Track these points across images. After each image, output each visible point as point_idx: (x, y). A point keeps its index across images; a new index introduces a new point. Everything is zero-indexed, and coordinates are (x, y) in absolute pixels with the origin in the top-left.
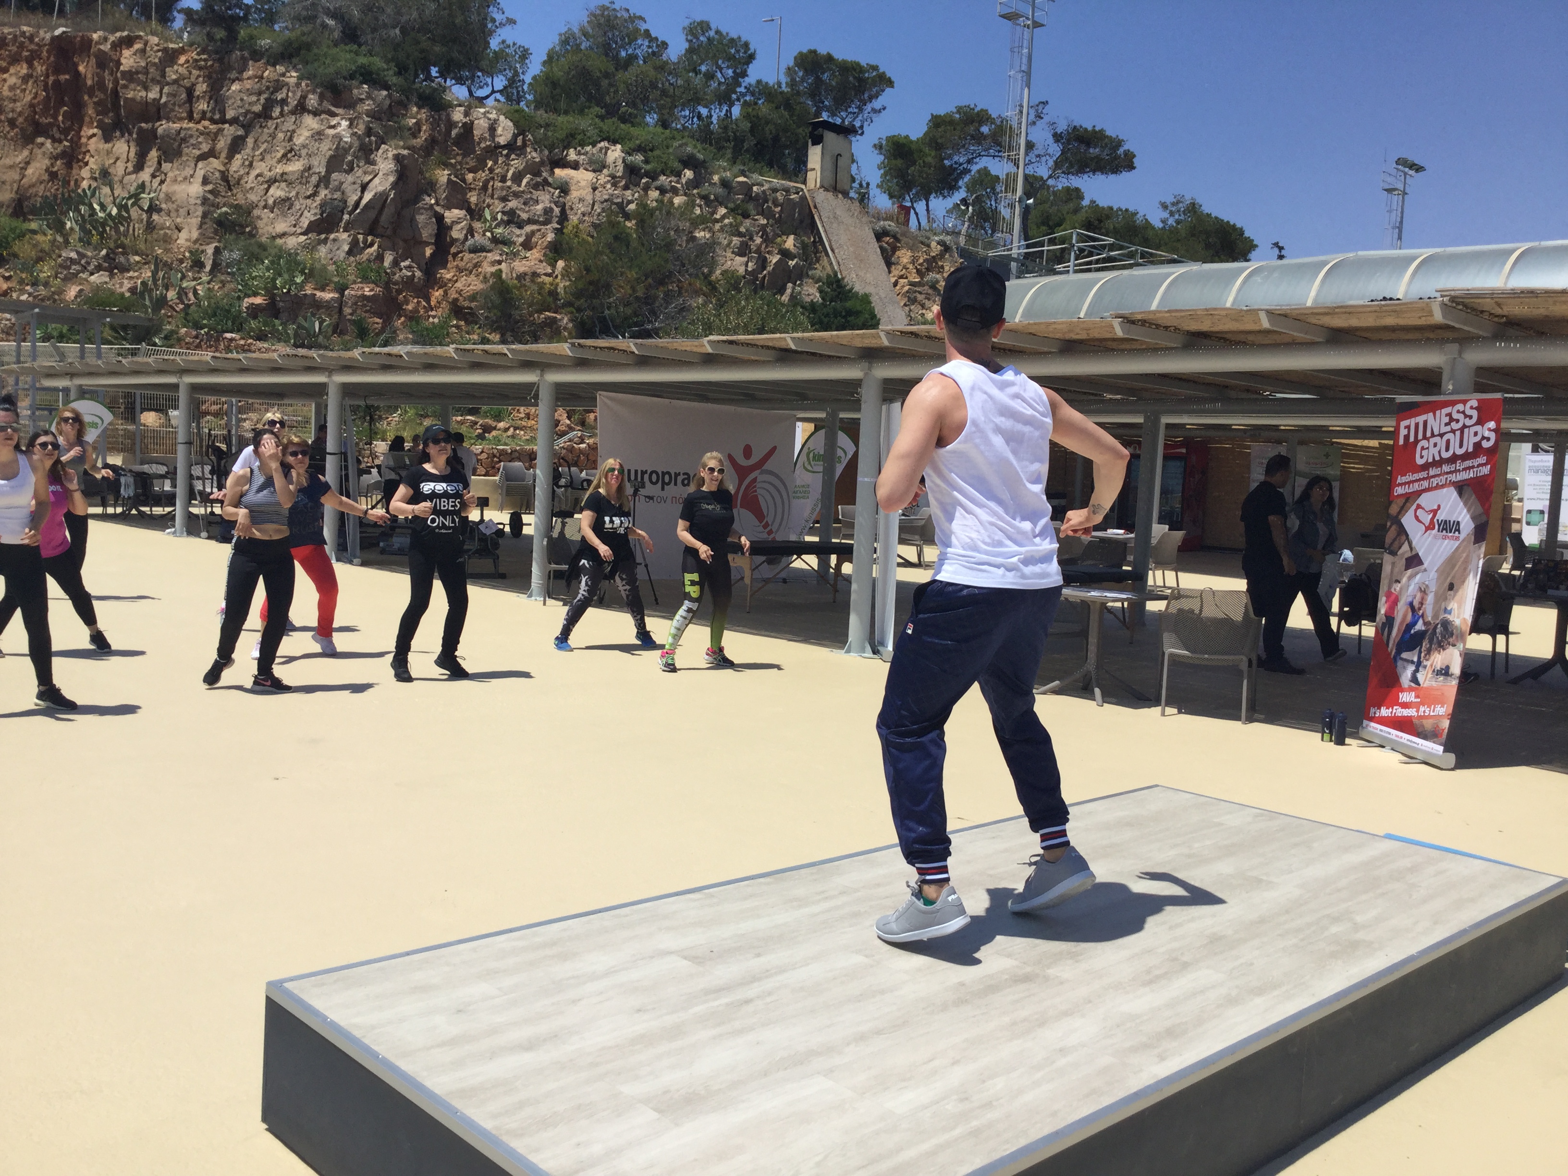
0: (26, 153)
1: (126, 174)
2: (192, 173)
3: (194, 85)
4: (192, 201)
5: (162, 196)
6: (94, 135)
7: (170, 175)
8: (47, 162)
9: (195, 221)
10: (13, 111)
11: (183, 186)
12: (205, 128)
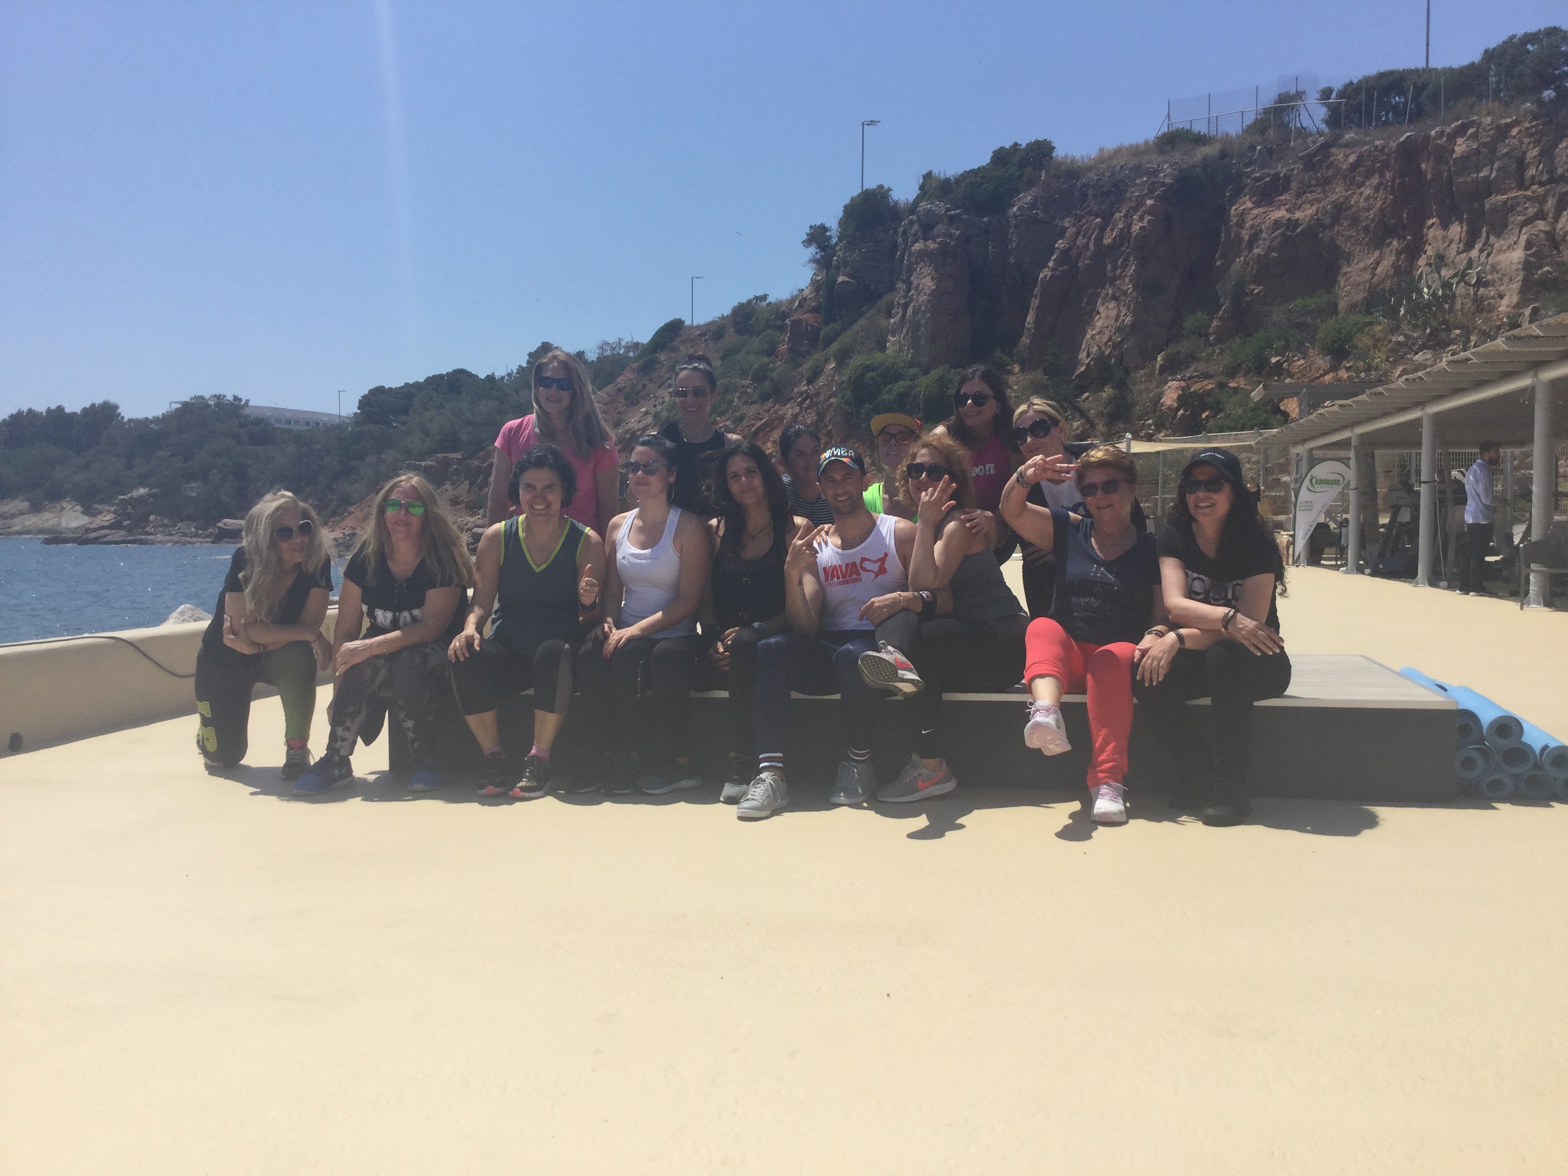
0: (1377, 253)
1: (1459, 253)
2: (1515, 239)
3: (1525, 153)
4: (1514, 267)
5: (1488, 267)
6: (1433, 224)
7: (1497, 246)
8: (1393, 258)
9: (1516, 286)
10: (1367, 218)
11: (1507, 255)
12: (1533, 192)
